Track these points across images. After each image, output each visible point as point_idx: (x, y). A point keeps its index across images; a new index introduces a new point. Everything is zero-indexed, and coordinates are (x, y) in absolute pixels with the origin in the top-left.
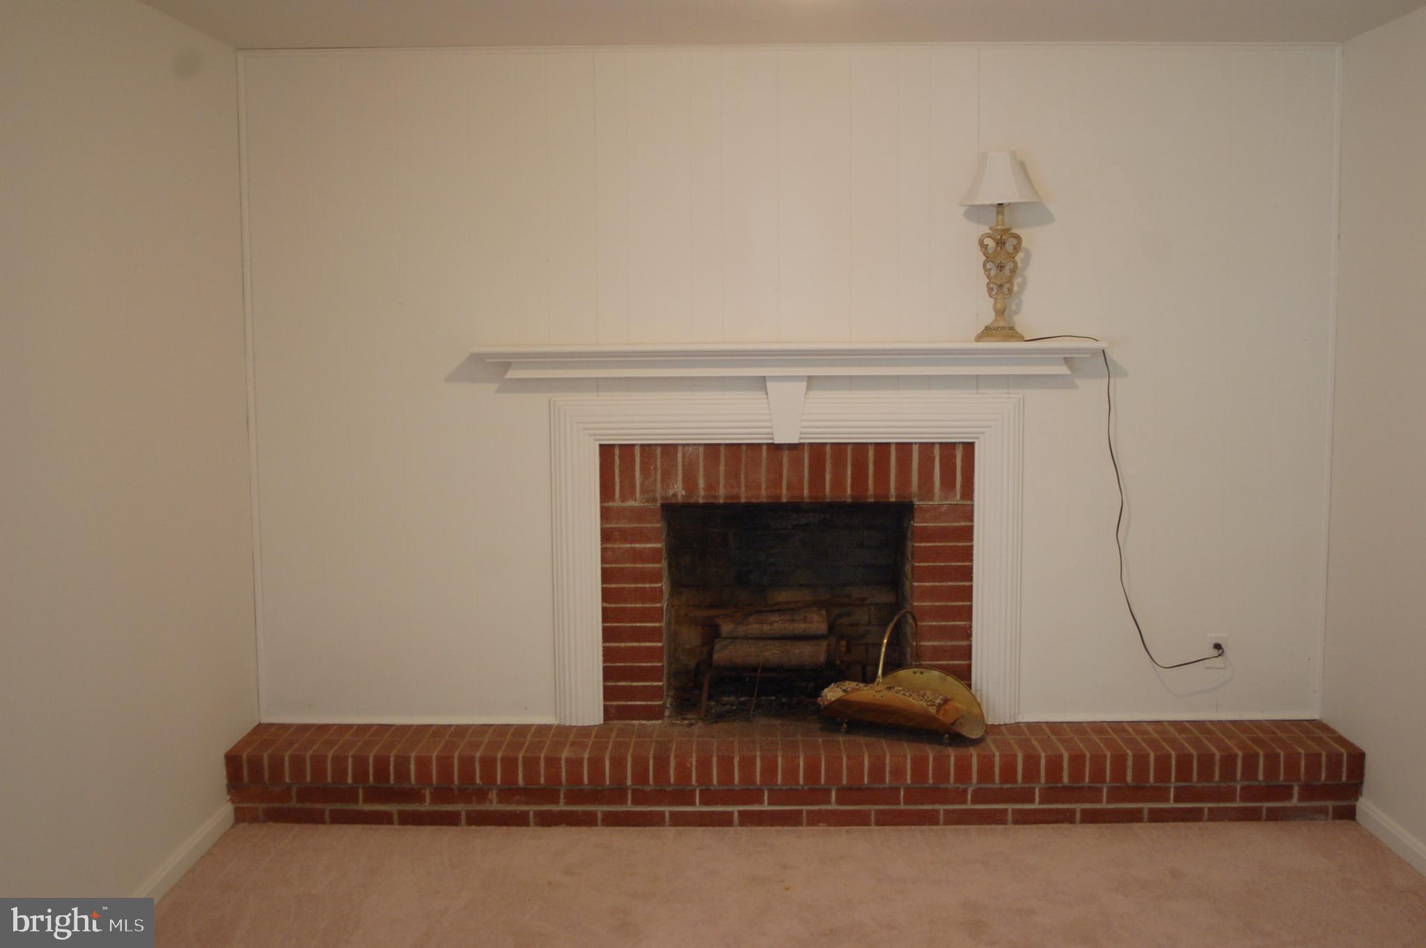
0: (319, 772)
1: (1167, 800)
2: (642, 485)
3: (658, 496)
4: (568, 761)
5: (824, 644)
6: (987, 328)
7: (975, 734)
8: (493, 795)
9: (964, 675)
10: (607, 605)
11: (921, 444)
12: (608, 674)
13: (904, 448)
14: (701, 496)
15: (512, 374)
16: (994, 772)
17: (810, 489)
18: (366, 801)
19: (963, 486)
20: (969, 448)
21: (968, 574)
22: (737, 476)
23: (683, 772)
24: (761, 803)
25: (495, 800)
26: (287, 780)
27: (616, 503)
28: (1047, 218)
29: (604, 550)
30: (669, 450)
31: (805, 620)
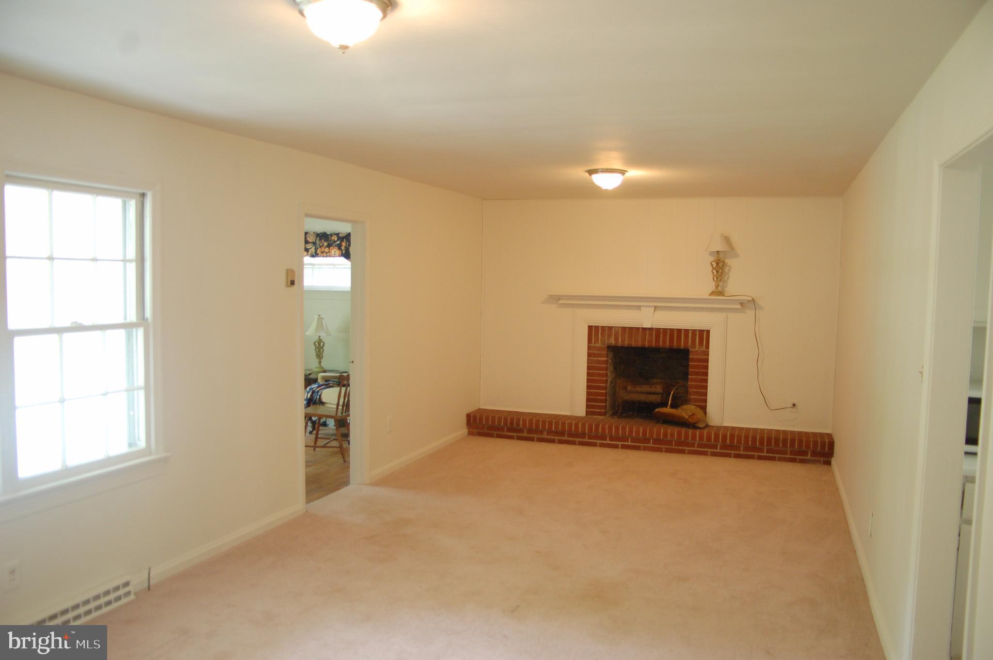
0: (493, 421)
1: (763, 452)
2: (601, 340)
3: (606, 343)
4: (568, 423)
5: (660, 396)
6: (712, 292)
7: (701, 425)
8: (545, 433)
9: (704, 409)
10: (588, 377)
11: (692, 330)
12: (588, 400)
13: (687, 331)
14: (620, 344)
15: (561, 302)
16: (704, 438)
17: (655, 343)
18: (507, 432)
19: (706, 344)
20: (708, 332)
21: (706, 374)
22: (632, 338)
23: (604, 429)
24: (628, 442)
25: (545, 434)
26: (484, 423)
27: (593, 345)
28: (737, 256)
29: (588, 360)
30: (610, 328)
31: (655, 388)
